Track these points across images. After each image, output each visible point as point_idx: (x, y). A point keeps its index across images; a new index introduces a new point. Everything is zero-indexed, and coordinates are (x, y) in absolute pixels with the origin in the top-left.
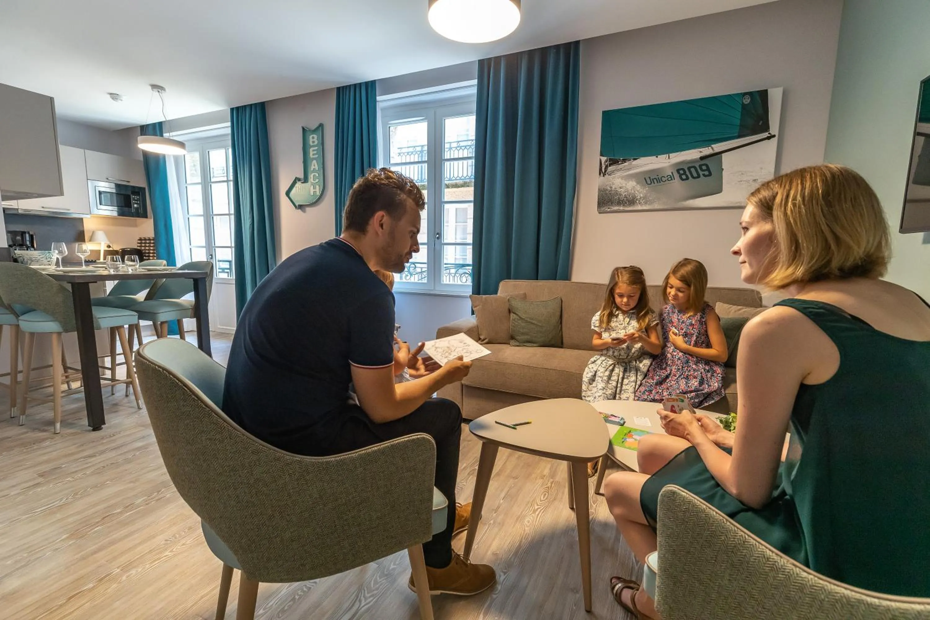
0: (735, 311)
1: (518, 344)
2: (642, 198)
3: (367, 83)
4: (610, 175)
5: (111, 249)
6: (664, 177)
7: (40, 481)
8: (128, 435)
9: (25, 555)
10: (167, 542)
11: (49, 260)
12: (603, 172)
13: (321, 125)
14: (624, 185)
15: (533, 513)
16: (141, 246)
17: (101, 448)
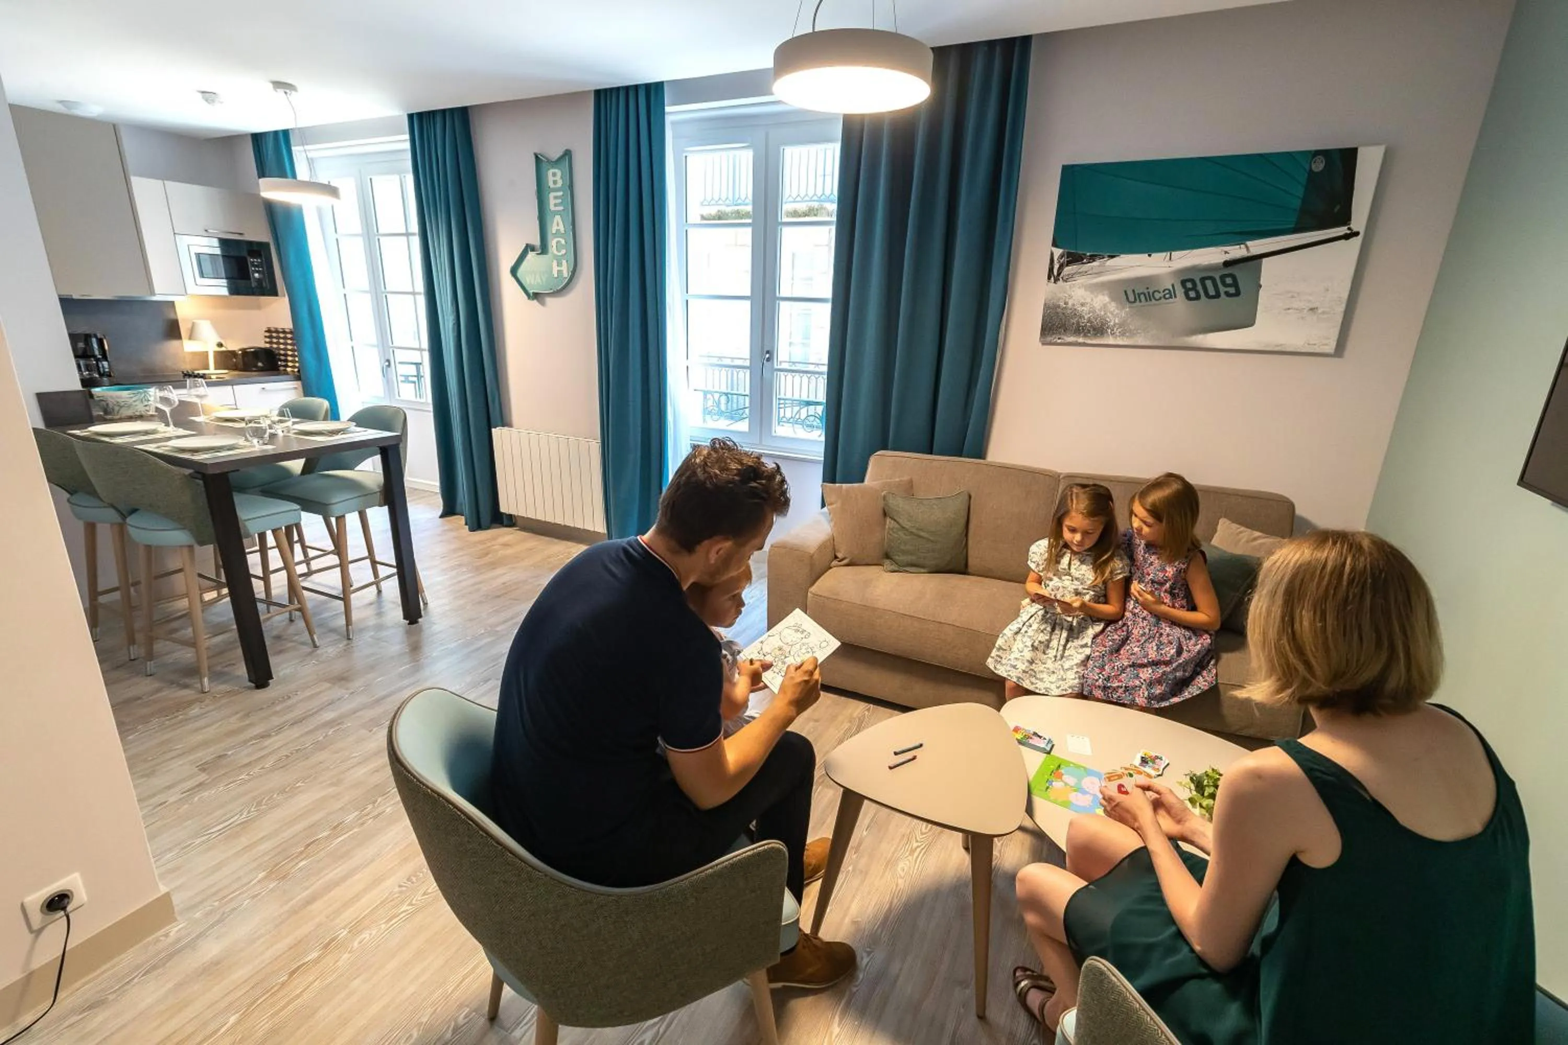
0: (1247, 542)
1: (894, 567)
2: (1117, 326)
3: (648, 87)
4: (1066, 282)
5: (223, 349)
6: (1160, 292)
7: (203, 780)
8: (311, 697)
9: (216, 904)
10: (400, 889)
11: (146, 403)
12: (1053, 275)
13: (568, 154)
14: (1088, 300)
15: (910, 854)
16: (271, 343)
17: (276, 721)
